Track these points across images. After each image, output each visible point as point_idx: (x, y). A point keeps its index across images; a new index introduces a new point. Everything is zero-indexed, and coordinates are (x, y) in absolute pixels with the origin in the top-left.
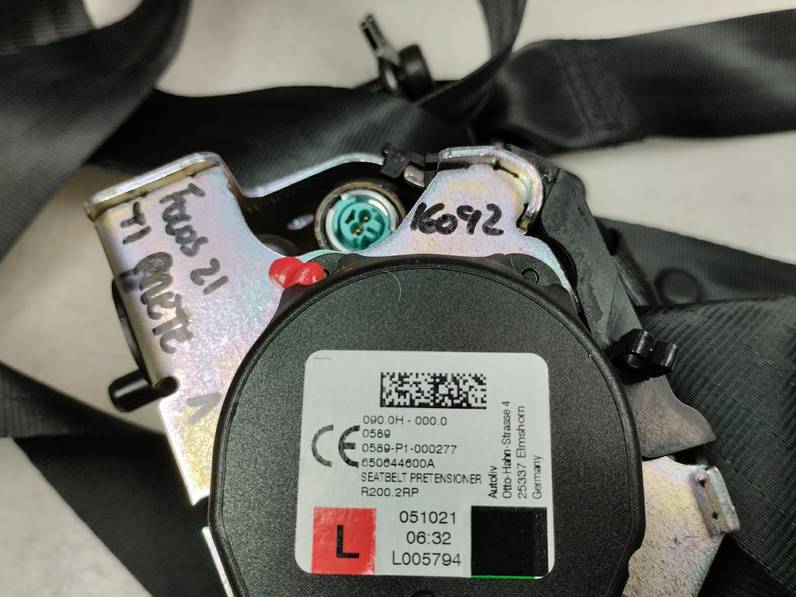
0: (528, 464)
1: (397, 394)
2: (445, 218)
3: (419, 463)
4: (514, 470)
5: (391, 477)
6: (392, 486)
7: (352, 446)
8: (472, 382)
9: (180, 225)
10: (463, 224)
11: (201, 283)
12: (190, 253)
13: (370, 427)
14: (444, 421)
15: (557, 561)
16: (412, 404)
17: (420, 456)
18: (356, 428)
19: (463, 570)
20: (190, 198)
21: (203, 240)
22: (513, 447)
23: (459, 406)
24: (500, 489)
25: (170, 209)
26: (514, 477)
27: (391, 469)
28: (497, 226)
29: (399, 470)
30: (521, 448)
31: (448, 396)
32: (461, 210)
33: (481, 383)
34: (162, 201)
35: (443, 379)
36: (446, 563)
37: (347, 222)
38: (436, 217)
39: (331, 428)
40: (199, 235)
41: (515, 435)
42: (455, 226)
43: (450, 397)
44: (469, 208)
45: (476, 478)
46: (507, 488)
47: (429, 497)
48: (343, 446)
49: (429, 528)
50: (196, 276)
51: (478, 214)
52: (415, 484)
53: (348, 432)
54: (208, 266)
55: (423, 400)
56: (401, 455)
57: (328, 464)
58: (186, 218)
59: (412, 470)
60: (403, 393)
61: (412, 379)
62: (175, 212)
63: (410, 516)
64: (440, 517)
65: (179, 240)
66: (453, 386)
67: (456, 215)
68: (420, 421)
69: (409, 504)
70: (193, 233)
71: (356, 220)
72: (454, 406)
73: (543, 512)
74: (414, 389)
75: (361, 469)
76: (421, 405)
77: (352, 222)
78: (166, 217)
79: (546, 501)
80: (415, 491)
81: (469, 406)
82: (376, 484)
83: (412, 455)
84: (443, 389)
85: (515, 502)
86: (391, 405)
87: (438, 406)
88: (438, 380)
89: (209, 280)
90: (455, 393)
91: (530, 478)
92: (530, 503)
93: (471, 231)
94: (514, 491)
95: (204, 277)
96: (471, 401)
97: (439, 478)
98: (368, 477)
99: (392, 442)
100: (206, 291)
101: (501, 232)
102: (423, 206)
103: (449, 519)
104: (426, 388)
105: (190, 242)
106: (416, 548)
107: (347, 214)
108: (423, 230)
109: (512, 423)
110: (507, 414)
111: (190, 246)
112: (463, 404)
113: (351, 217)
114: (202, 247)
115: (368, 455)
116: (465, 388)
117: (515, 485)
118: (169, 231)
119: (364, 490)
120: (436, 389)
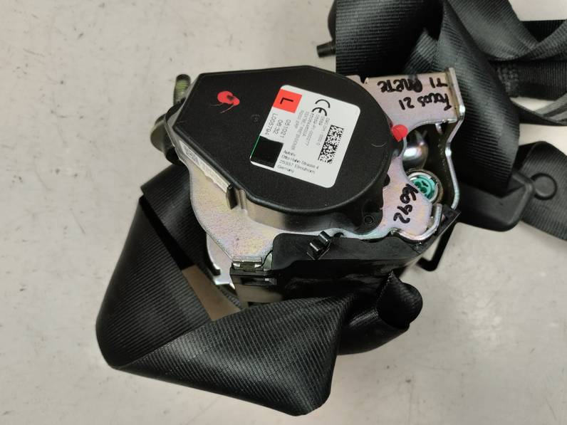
0: (292, 168)
1: (335, 131)
2: (409, 199)
3: (306, 131)
4: (292, 162)
5: (304, 121)
6: (300, 121)
7: (320, 112)
8: (330, 158)
9: (433, 98)
10: (404, 205)
11: (405, 100)
12: (419, 99)
13: (325, 120)
14: (319, 144)
15: (254, 166)
16: (328, 135)
17: (308, 132)
18: (326, 115)
19: (263, 134)
20: (445, 105)
21: (424, 105)
22: (300, 165)
23: (322, 151)
24: (286, 155)
25: (441, 96)
26: (289, 161)
27: (307, 122)
28: (398, 219)
29: (306, 124)
30: (299, 167)
31: (327, 148)
32: (410, 207)
33: (328, 161)
34: (446, 95)
35: (334, 149)
36: (267, 130)
37: (423, 182)
38: (410, 195)
39: (329, 107)
40: (426, 104)
41: (305, 166)
42: (403, 202)
43: (327, 149)
44: (410, 211)
45: (293, 148)
46: (286, 157)
47: (292, 131)
48: (321, 109)
49: (281, 128)
50: (408, 99)
51: (407, 213)
52: (299, 128)
53: (325, 111)
54: (411, 104)
55: (329, 139)
56: (311, 126)
57: (316, 103)
58: (435, 102)
59: (304, 128)
60: (334, 133)
61: (338, 138)
62: (439, 98)
63: (288, 124)
64: (284, 132)
65: (426, 97)
66: (331, 151)
67: (409, 204)
68: (321, 136)
69: (293, 124)
70: (428, 102)
71: (422, 186)
72: (323, 150)
73: (273, 166)
74: (334, 137)
75: (311, 112)
76: (327, 138)
77: (422, 184)
78: (438, 94)
79: (276, 169)
80: (296, 127)
81: (321, 154)
82: (303, 116)
83: (310, 129)
84: (331, 147)
85: (280, 158)
86: (331, 128)
87: (325, 144)
88: (335, 147)
89: (405, 103)
90: (328, 151)
91: (286, 166)
92: (278, 163)
93: (399, 208)
94: (284, 159)
95: (407, 102)
96: (323, 156)
97: (298, 136)
98: (307, 113)
99: (317, 125)
100: (400, 101)
101: (395, 220)
102: (417, 192)
103: (282, 135)
104: (333, 142)
105: (424, 101)
106: (276, 122)
107: (426, 182)
108: (405, 188)
109: (309, 167)
110: (314, 167)
111: (422, 100)
112: (323, 152)
113: (425, 184)
114: (421, 104)
115: (314, 116)
116: (328, 155)
117: (286, 160)
118: (431, 94)
119: (302, 111)
120: (331, 145)
